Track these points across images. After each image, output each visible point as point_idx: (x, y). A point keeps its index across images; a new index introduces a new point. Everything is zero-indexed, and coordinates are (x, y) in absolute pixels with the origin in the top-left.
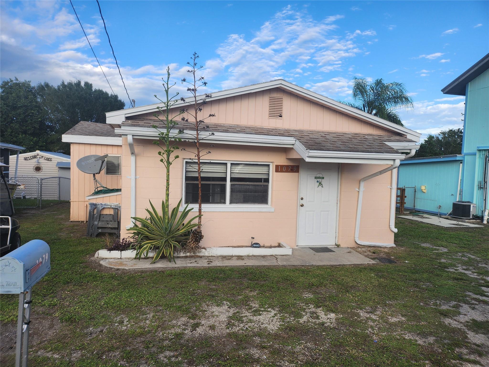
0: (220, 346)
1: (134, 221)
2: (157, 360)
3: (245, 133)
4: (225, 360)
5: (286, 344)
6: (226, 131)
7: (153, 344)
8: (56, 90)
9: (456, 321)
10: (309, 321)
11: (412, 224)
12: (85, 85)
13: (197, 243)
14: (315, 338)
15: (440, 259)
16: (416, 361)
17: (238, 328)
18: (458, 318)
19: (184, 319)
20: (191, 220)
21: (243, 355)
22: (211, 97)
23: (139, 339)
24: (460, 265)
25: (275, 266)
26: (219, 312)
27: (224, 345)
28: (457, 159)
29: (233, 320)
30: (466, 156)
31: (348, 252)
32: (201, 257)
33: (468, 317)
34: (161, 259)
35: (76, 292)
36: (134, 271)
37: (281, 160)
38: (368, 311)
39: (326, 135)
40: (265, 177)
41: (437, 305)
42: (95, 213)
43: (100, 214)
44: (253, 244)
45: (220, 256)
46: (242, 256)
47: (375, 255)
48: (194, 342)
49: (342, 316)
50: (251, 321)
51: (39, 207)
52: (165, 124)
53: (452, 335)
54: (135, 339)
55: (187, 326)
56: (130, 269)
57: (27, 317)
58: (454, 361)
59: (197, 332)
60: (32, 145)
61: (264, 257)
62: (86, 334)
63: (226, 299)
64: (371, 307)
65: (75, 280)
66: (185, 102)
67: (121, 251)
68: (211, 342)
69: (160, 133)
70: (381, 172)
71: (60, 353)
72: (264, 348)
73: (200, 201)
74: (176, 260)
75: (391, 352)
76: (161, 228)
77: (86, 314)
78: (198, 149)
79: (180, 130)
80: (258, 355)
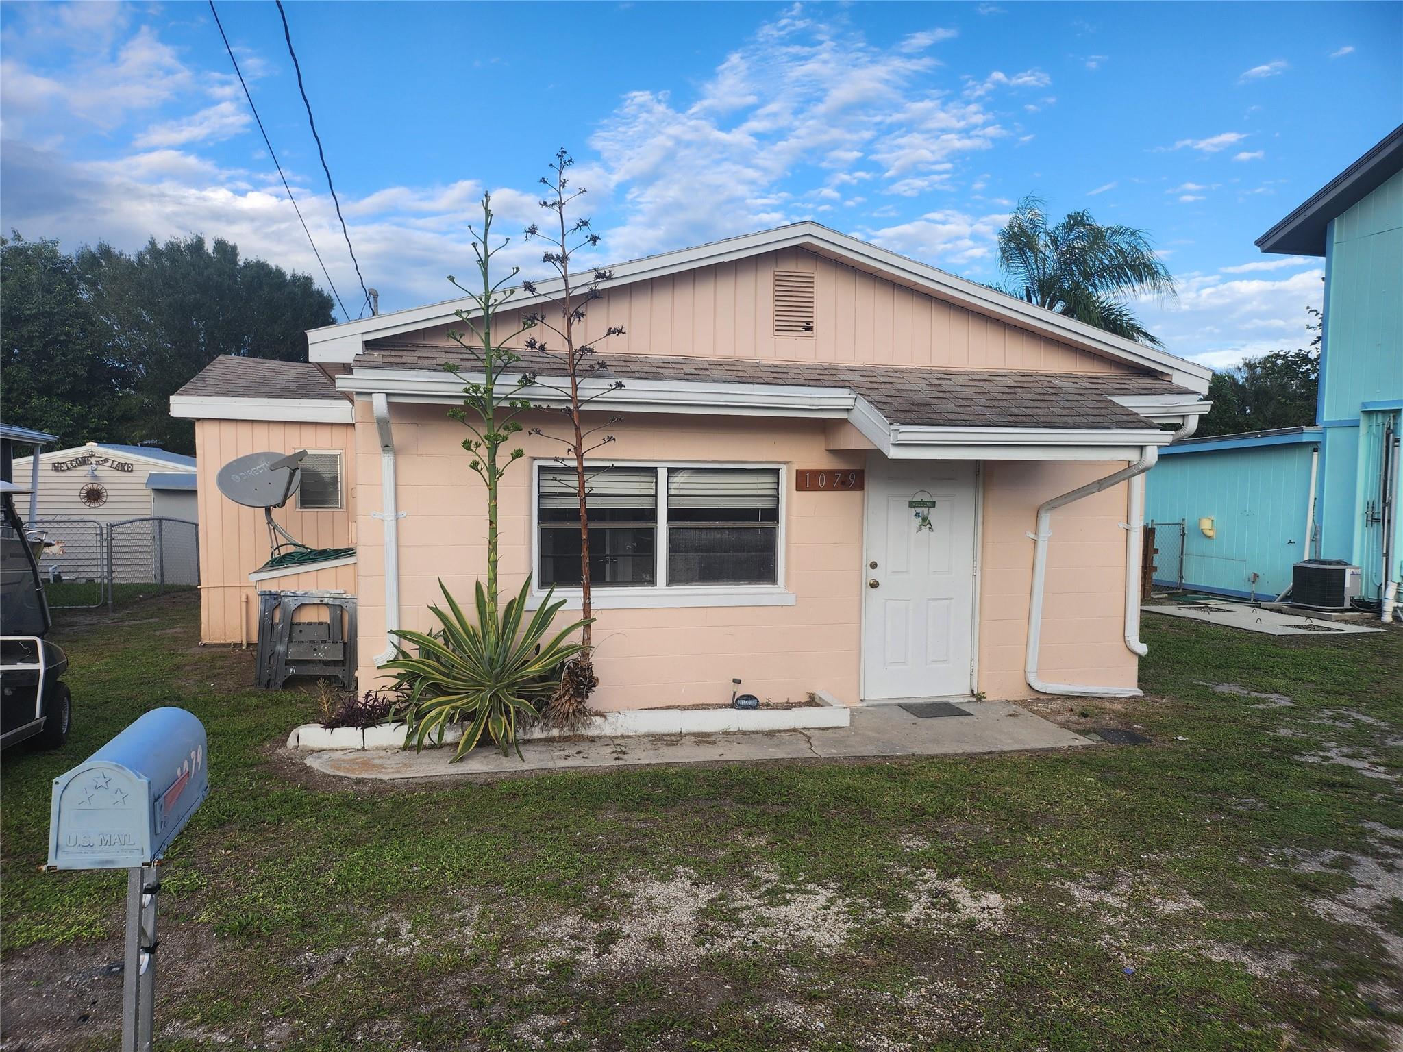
0: (688, 996)
1: (395, 639)
2: (512, 1040)
3: (709, 381)
4: (708, 1036)
5: (875, 986)
6: (655, 376)
7: (493, 996)
8: (132, 264)
9: (1346, 905)
10: (928, 919)
11: (1180, 628)
12: (216, 250)
13: (579, 700)
14: (955, 965)
15: (1275, 729)
16: (1252, 1024)
17: (729, 944)
18: (1350, 897)
19: (571, 921)
20: (561, 635)
21: (757, 1022)
22: (610, 278)
23: (450, 983)
24: (1333, 744)
25: (806, 760)
26: (669, 898)
27: (700, 995)
28: (1304, 440)
29: (712, 919)
30: (1328, 430)
31: (1011, 715)
32: (592, 740)
33: (1380, 893)
34: (478, 749)
35: (248, 849)
36: (406, 785)
37: (812, 456)
38: (1094, 883)
39: (940, 379)
40: (767, 505)
41: (1286, 862)
42: (277, 620)
43: (292, 624)
44: (737, 700)
45: (648, 735)
46: (708, 735)
47: (1087, 723)
48: (609, 985)
49: (1021, 901)
50: (763, 922)
51: (106, 604)
52: (482, 360)
53: (1343, 945)
54: (441, 981)
55: (583, 940)
56: (394, 779)
57: (149, 930)
58: (1358, 1023)
59: (615, 957)
60: (69, 426)
61: (771, 734)
62: (298, 973)
63: (681, 859)
64: (1102, 872)
65: (241, 815)
66: (536, 294)
67: (363, 729)
68: (660, 985)
69: (468, 386)
70: (1102, 484)
71: (230, 1028)
72: (814, 997)
73: (586, 579)
74: (521, 748)
75: (1177, 999)
76: (476, 658)
77: (291, 914)
78: (577, 429)
79: (525, 377)
80: (800, 1021)
